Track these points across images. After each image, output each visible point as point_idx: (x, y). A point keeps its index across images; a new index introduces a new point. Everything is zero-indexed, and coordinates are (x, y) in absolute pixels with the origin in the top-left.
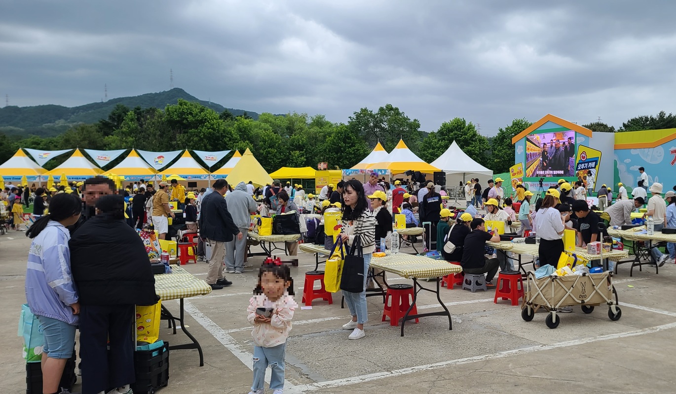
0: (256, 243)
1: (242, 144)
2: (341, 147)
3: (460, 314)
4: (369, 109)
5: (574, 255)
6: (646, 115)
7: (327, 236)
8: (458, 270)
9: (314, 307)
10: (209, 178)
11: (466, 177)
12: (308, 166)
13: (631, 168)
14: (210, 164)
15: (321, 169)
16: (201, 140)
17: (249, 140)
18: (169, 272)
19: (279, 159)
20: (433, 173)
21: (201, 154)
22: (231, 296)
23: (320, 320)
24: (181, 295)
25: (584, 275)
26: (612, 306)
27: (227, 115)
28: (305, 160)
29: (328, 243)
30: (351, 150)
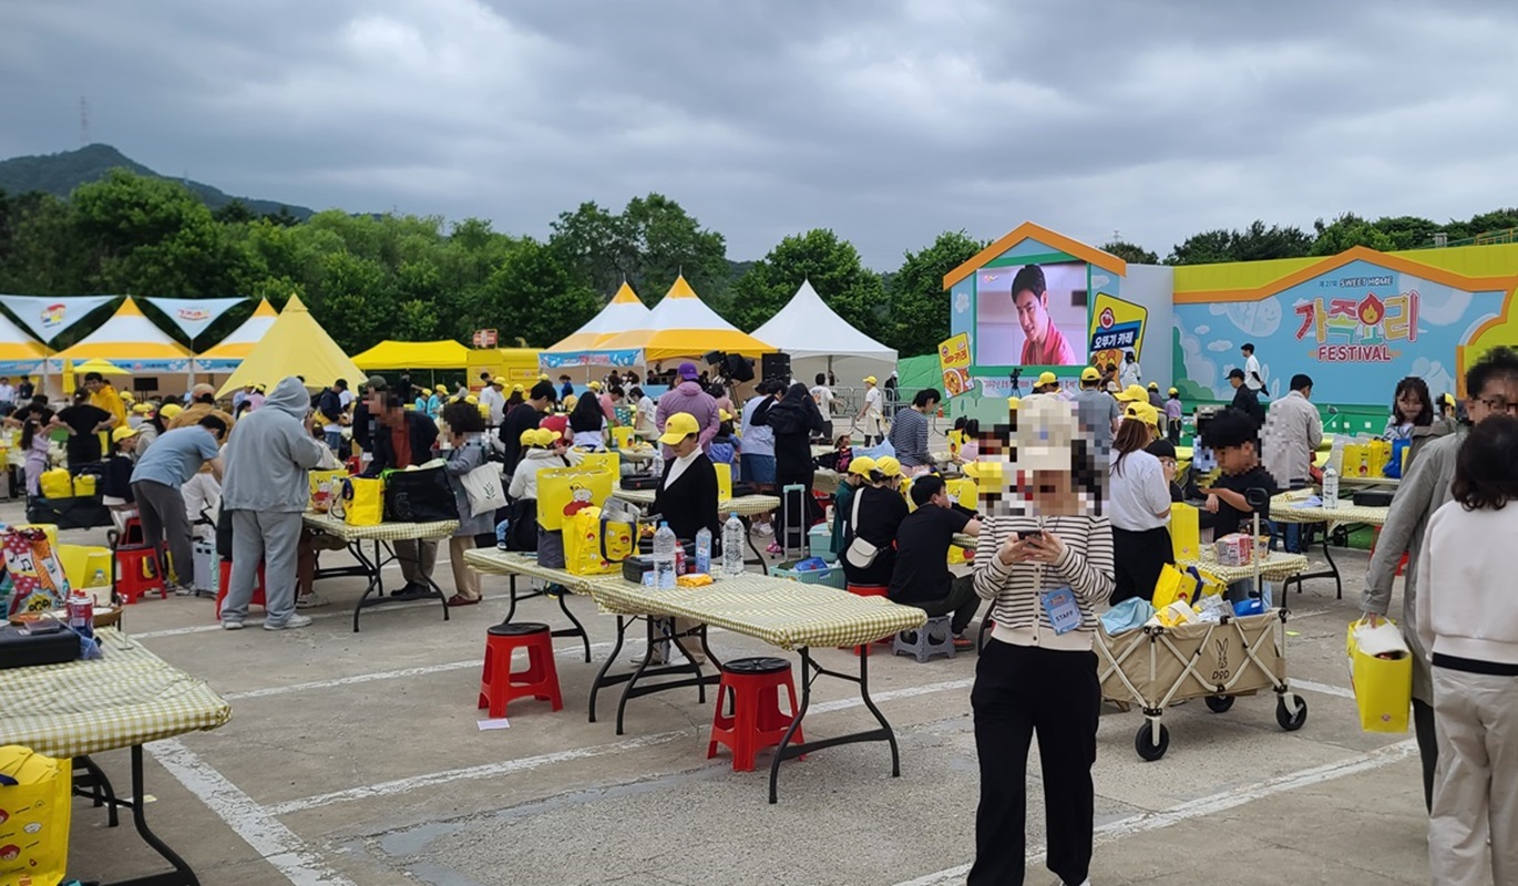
0: (337, 542)
1: (273, 284)
2: (527, 295)
3: (907, 728)
4: (601, 206)
5: (1191, 570)
6: (1223, 229)
7: (544, 531)
8: (918, 621)
9: (514, 719)
10: (191, 366)
11: (833, 364)
12: (445, 339)
13: (1210, 346)
14: (193, 330)
15: (480, 347)
16: (168, 272)
17: (291, 274)
18: (95, 656)
19: (374, 321)
20: (760, 357)
21: (169, 306)
22: (276, 695)
23: (538, 760)
24: (134, 737)
25: (1224, 621)
26: (1285, 695)
27: (236, 212)
28: (436, 322)
29: (546, 549)
30: (555, 301)
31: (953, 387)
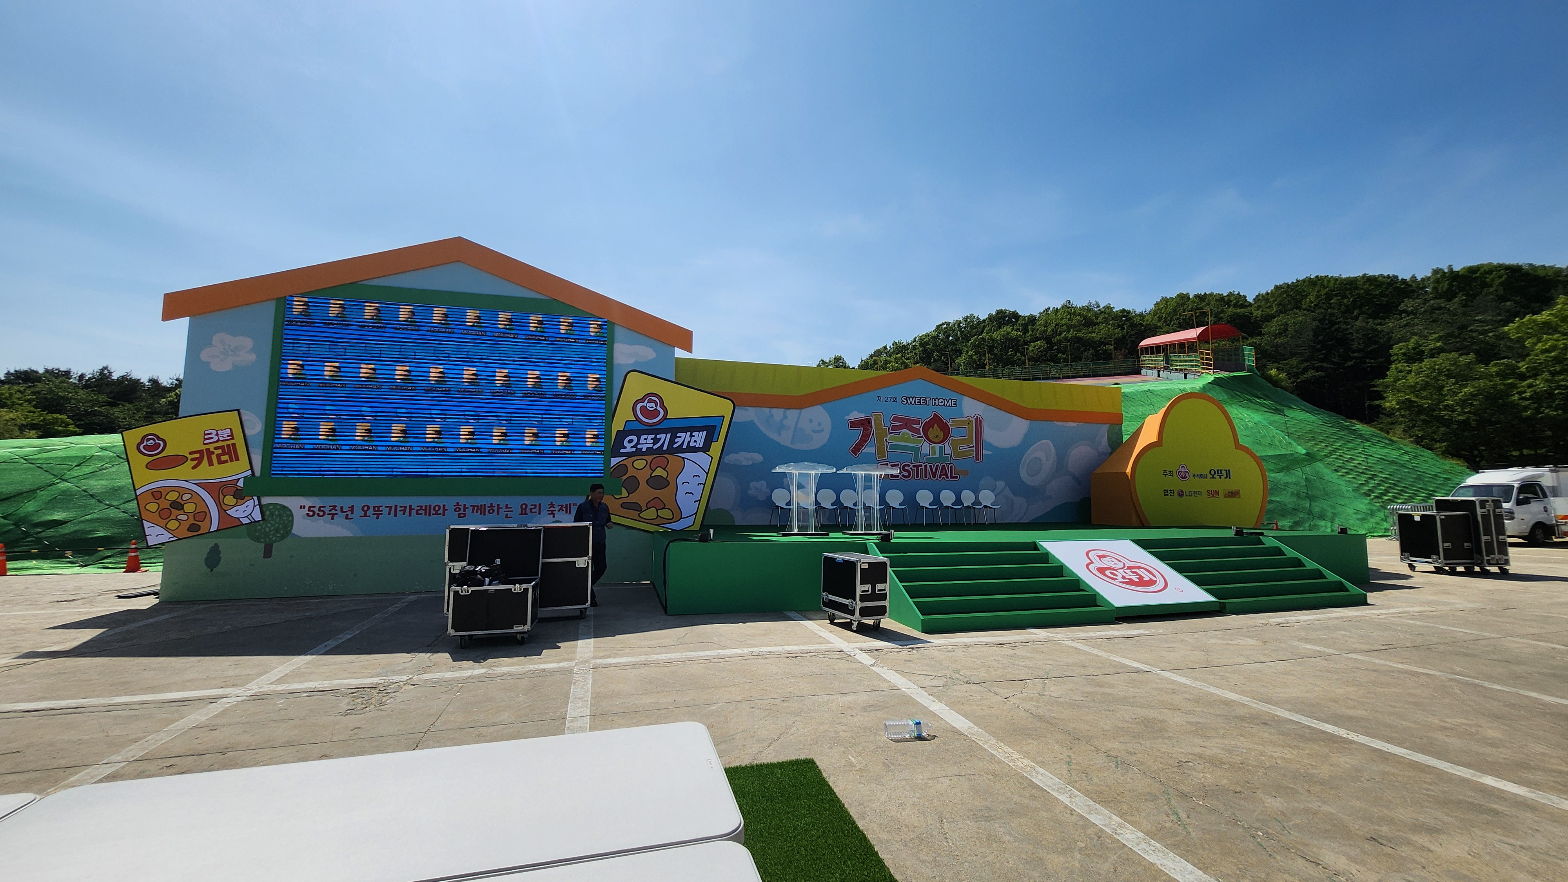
31: (177, 520)
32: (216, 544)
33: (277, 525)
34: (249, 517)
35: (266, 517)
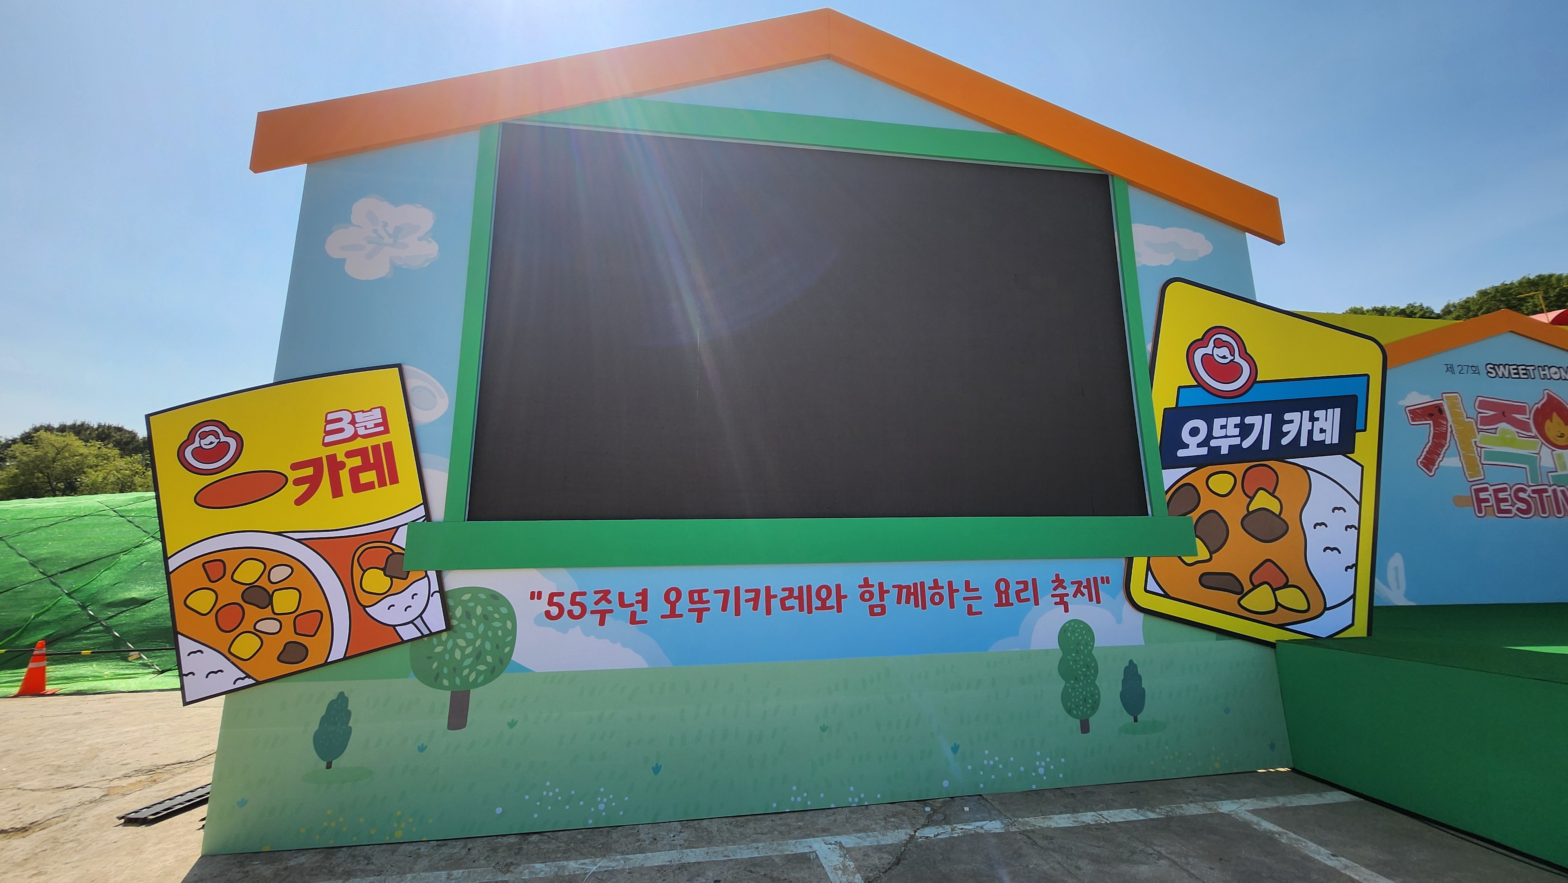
31: (256, 632)
32: (341, 694)
33: (478, 643)
34: (418, 622)
35: (454, 622)
